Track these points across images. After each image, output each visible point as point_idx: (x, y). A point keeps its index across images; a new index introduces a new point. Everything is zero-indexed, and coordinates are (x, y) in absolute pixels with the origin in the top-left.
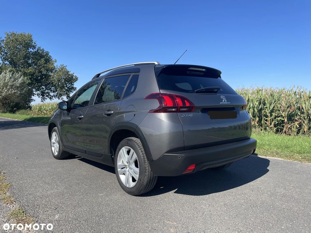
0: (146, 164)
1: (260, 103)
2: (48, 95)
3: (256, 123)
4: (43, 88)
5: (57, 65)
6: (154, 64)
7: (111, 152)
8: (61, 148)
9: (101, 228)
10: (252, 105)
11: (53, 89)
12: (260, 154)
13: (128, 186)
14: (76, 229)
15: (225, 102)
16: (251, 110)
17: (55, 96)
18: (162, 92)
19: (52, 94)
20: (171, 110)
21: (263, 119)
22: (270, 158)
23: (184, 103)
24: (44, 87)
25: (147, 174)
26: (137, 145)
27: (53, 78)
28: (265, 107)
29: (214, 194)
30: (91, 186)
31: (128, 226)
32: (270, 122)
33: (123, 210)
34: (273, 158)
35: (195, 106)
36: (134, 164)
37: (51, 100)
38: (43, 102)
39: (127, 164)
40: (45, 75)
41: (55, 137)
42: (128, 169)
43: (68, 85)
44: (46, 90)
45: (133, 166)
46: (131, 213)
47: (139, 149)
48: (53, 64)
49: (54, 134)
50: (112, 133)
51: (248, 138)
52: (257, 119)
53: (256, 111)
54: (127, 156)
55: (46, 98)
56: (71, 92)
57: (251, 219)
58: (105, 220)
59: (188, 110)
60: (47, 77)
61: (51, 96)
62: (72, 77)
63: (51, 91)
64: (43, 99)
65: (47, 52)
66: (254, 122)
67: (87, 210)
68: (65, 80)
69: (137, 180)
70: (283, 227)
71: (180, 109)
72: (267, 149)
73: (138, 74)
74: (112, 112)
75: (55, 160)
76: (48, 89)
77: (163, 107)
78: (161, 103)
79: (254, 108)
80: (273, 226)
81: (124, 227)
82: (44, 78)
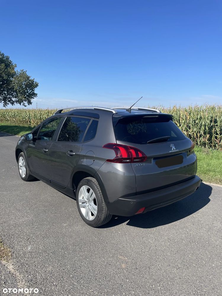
0: (103, 204)
1: (211, 121)
2: (10, 100)
3: (206, 140)
4: (5, 94)
5: (18, 70)
6: (112, 112)
7: (73, 187)
8: (28, 172)
9: (66, 261)
10: (203, 123)
11: (15, 94)
12: (205, 181)
13: (87, 218)
14: (46, 262)
15: (174, 150)
16: (203, 128)
17: (16, 102)
18: (119, 142)
19: (14, 99)
20: (126, 161)
21: (213, 136)
22: (213, 184)
23: (137, 154)
24: (6, 92)
25: (104, 212)
26: (96, 187)
27: (14, 84)
28: (216, 124)
29: (160, 227)
30: (56, 214)
31: (88, 260)
32: (219, 140)
33: (84, 242)
34: (216, 185)
35: (146, 157)
36: (93, 202)
37: (13, 105)
38: (5, 107)
39: (87, 200)
40: (7, 80)
41: (21, 161)
42: (88, 204)
43: (29, 91)
44: (8, 95)
45: (92, 203)
46: (90, 246)
47: (97, 190)
48: (13, 69)
49: (21, 158)
50: (74, 173)
51: (193, 177)
52: (208, 136)
53: (207, 129)
54: (87, 193)
55: (8, 103)
56: (32, 98)
57: (188, 256)
58: (69, 254)
59: (140, 160)
60: (8, 82)
61: (12, 101)
62: (33, 84)
63: (13, 96)
64: (5, 104)
65: (7, 57)
66: (204, 139)
67: (54, 242)
68: (26, 86)
69: (95, 215)
70: (213, 265)
71: (133, 160)
72: (211, 176)
73: (97, 120)
74: (74, 153)
75: (23, 182)
76: (10, 94)
77: (119, 158)
78: (117, 154)
79: (205, 125)
80: (205, 264)
81: (85, 261)
82: (6, 83)
